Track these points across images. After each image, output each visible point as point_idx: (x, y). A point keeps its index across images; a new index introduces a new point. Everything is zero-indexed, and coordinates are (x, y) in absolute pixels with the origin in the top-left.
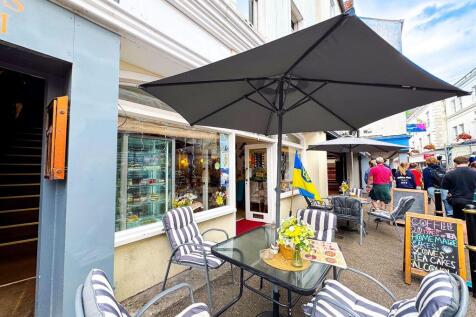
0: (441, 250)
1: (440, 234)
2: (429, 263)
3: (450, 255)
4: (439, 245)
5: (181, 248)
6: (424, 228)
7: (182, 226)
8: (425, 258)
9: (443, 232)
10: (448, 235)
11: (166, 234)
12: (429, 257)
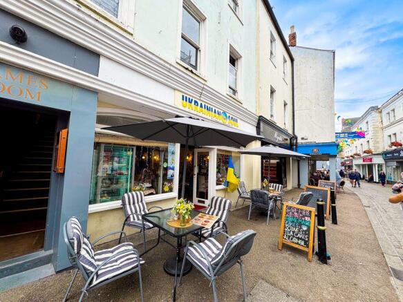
0: (301, 228)
1: (302, 217)
2: (294, 237)
3: (305, 231)
4: (300, 225)
5: (131, 216)
6: (293, 213)
7: (134, 203)
8: (291, 233)
9: (304, 216)
10: (306, 218)
11: (123, 208)
12: (294, 232)
